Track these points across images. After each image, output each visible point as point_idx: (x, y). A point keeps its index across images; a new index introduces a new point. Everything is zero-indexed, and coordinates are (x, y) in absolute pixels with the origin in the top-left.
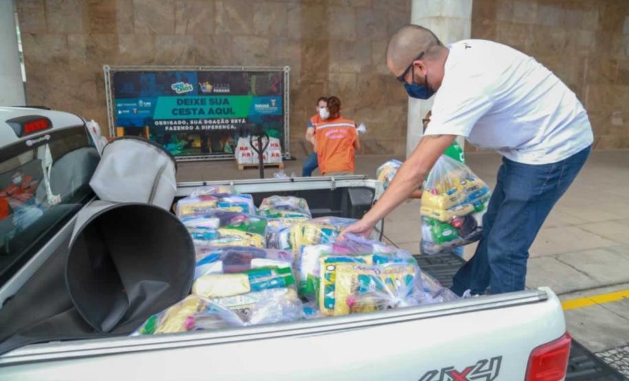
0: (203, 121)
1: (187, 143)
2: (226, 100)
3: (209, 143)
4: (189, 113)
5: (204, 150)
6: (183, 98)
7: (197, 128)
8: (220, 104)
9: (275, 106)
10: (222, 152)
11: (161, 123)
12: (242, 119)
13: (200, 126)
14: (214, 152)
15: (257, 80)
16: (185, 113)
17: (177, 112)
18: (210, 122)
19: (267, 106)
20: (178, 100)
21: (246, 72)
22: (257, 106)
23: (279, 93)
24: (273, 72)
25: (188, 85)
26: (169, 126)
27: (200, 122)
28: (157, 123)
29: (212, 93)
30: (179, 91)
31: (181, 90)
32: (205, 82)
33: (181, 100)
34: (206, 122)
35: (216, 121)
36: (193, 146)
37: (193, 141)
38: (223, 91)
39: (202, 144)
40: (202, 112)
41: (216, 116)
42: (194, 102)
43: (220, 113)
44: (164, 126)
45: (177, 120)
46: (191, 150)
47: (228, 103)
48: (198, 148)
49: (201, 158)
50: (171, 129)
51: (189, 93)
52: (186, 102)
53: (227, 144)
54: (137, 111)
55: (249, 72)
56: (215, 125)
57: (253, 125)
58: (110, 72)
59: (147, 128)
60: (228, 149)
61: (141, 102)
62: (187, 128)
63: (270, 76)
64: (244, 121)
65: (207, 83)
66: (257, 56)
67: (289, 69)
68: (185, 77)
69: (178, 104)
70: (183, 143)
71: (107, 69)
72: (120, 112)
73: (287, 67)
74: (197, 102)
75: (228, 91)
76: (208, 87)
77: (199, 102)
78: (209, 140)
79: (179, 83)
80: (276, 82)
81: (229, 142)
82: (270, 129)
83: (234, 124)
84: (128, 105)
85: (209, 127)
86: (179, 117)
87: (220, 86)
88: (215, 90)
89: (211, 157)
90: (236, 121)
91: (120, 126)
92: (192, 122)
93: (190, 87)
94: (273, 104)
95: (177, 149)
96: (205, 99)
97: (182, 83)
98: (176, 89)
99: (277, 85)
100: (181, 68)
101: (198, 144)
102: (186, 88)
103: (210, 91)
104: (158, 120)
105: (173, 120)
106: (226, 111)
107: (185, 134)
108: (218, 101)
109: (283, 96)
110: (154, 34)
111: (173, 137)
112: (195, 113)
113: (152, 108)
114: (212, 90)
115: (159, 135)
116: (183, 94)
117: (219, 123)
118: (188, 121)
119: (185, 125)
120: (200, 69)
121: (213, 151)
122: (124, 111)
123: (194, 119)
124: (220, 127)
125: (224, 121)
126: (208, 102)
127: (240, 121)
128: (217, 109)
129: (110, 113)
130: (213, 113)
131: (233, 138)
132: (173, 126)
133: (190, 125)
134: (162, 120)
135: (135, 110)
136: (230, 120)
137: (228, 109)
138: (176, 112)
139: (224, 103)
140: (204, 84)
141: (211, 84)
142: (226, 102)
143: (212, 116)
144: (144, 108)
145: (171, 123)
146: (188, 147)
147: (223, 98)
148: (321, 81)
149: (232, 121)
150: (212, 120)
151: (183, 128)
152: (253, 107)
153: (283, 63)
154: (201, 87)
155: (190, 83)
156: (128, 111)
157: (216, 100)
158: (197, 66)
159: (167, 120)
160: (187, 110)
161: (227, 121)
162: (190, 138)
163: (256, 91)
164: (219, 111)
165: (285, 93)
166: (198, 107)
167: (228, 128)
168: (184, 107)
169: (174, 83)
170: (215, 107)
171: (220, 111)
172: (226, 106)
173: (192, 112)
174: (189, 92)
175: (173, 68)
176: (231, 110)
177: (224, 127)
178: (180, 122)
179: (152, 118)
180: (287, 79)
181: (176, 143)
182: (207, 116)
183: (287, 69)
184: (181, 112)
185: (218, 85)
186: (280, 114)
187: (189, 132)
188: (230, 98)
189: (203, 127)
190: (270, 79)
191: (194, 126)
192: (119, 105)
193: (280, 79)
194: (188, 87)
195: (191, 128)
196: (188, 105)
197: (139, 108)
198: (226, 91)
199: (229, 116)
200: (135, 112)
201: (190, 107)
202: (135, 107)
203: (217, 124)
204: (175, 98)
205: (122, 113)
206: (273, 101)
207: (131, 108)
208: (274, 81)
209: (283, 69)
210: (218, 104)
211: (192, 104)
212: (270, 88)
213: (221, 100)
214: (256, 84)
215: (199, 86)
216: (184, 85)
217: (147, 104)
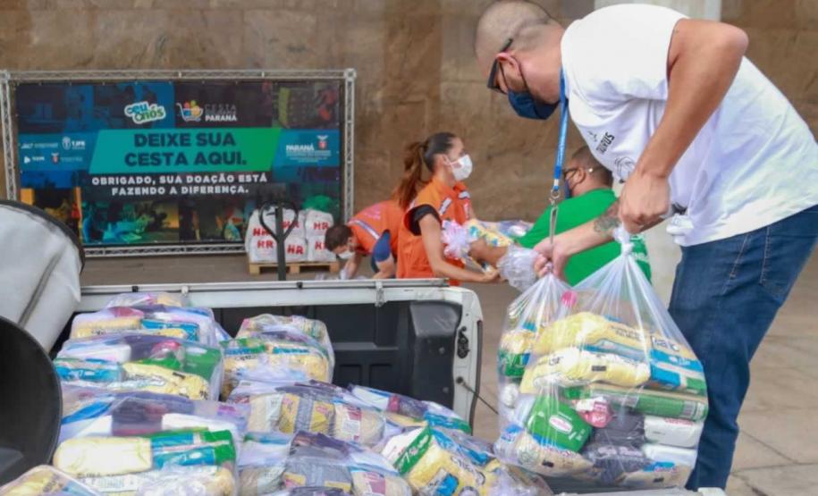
0: (184, 179)
1: (152, 219)
2: (229, 136)
3: (195, 221)
4: (159, 162)
5: (185, 235)
6: (146, 132)
7: (173, 191)
8: (217, 143)
9: (327, 148)
10: (221, 239)
11: (104, 181)
12: (260, 173)
13: (178, 187)
14: (205, 238)
15: (290, 97)
16: (150, 161)
17: (136, 159)
18: (198, 179)
19: (310, 148)
20: (137, 137)
21: (268, 81)
22: (289, 148)
23: (333, 122)
24: (323, 81)
25: (156, 107)
26: (120, 186)
27: (179, 180)
28: (95, 181)
29: (203, 123)
30: (137, 120)
31: (143, 118)
32: (189, 101)
33: (143, 136)
34: (189, 179)
35: (210, 177)
36: (165, 226)
37: (164, 216)
38: (223, 118)
39: (181, 223)
40: (182, 159)
41: (210, 167)
42: (167, 140)
43: (218, 162)
44: (109, 187)
45: (135, 176)
46: (161, 234)
47: (233, 142)
48: (173, 230)
49: (180, 250)
50: (123, 192)
51: (158, 124)
52: (151, 141)
53: (230, 223)
54: (59, 157)
55: (274, 81)
56: (207, 184)
57: (283, 186)
58: (9, 82)
59: (78, 190)
60: (233, 233)
61: (66, 140)
62: (153, 191)
63: (317, 87)
64: (263, 178)
65: (193, 103)
66: (291, 49)
67: (355, 75)
68: (151, 92)
69: (138, 144)
70: (146, 220)
71: (5, 77)
72: (27, 160)
73: (350, 70)
74: (172, 140)
75: (234, 118)
76: (194, 111)
77: (178, 140)
78: (195, 213)
79: (138, 104)
80: (329, 101)
81: (234, 220)
82: (316, 194)
83: (245, 184)
84: (42, 146)
85: (196, 189)
86: (137, 169)
87: (217, 109)
88: (207, 118)
89: (198, 249)
90: (249, 179)
91: (28, 186)
92: (162, 180)
93: (159, 111)
94: (323, 145)
95: (135, 233)
96: (188, 135)
97: (146, 103)
98: (133, 115)
99: (330, 107)
100: (142, 74)
101: (174, 223)
102: (153, 114)
103: (198, 119)
104: (99, 176)
105: (128, 176)
106: (229, 159)
107: (150, 203)
108: (215, 139)
109: (341, 128)
110: (92, 9)
111: (127, 208)
112: (168, 162)
113: (88, 153)
114: (203, 117)
115: (99, 205)
116: (147, 125)
117: (214, 181)
118: (155, 176)
119: (150, 185)
120: (180, 76)
121: (202, 235)
122: (34, 159)
123: (166, 174)
124: (218, 190)
125: (226, 177)
126: (193, 140)
127: (256, 177)
128: (212, 155)
129: (9, 162)
130: (204, 162)
131: (243, 211)
132: (126, 187)
133: (158, 185)
134: (107, 176)
135: (55, 155)
136: (236, 174)
137: (233, 154)
138: (132, 159)
139: (225, 143)
140: (187, 104)
141: (200, 104)
142: (230, 140)
143: (201, 167)
144: (72, 153)
145: (123, 181)
146: (155, 226)
147: (224, 132)
148: (421, 97)
149: (241, 179)
150: (203, 174)
151: (145, 191)
152: (281, 151)
153: (343, 61)
154: (182, 111)
155: (159, 105)
156: (42, 158)
157: (211, 135)
158: (174, 71)
159: (114, 175)
160: (154, 156)
161: (231, 179)
162: (159, 211)
163: (289, 118)
164: (215, 158)
165: (347, 122)
166: (176, 150)
167: (233, 192)
168: (147, 149)
169: (131, 103)
170: (207, 150)
171: (218, 159)
172: (229, 149)
173: (163, 159)
174: (158, 121)
175: (129, 75)
176: (239, 154)
177: (225, 189)
178: (139, 180)
179: (88, 171)
180: (350, 95)
181: (131, 220)
182: (192, 167)
183: (350, 75)
184: (142, 159)
185: (214, 106)
186: (337, 163)
187: (157, 199)
188: (237, 133)
189: (184, 190)
190: (316, 95)
191: (167, 186)
192: (26, 146)
193: (336, 95)
194: (157, 112)
195: (162, 191)
196: (157, 145)
197: (63, 152)
198: (228, 118)
199: (234, 167)
200: (55, 160)
201: (160, 150)
202: (55, 150)
203: (210, 184)
204: (130, 134)
205: (32, 162)
206: (322, 138)
207: (47, 153)
208: (325, 98)
209: (341, 74)
210: (213, 144)
211: (163, 144)
212: (316, 112)
213: (219, 135)
214: (289, 105)
215: (177, 109)
216: (149, 108)
217: (78, 143)
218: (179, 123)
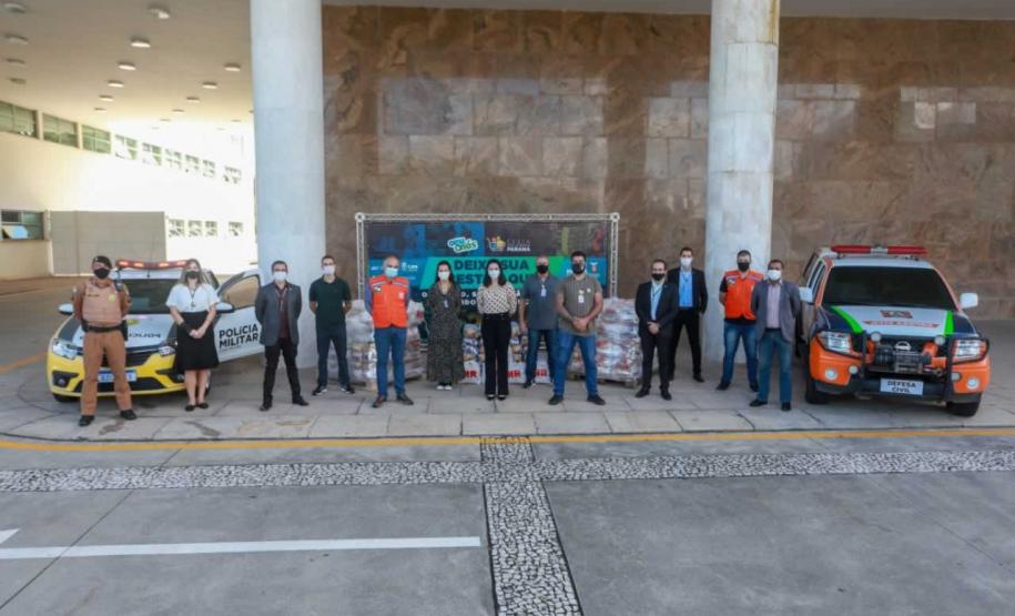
2: (524, 262)
4: (472, 281)
6: (463, 259)
8: (516, 268)
9: (596, 271)
15: (571, 233)
16: (466, 280)
20: (456, 262)
21: (555, 222)
23: (602, 252)
24: (595, 222)
25: (471, 241)
29: (505, 253)
30: (456, 249)
31: (461, 249)
32: (495, 236)
33: (460, 262)
38: (520, 249)
42: (477, 265)
47: (527, 268)
51: (472, 253)
52: (467, 265)
55: (559, 223)
61: (405, 265)
63: (591, 226)
65: (498, 238)
67: (619, 218)
68: (467, 230)
71: (360, 217)
73: (616, 214)
75: (528, 249)
76: (499, 244)
79: (458, 239)
80: (599, 236)
87: (516, 243)
88: (509, 249)
93: (474, 244)
94: (594, 269)
97: (463, 238)
98: (454, 246)
99: (600, 241)
100: (461, 216)
102: (469, 245)
103: (501, 250)
108: (514, 265)
109: (607, 257)
114: (505, 248)
116: (464, 254)
118: (470, 291)
120: (489, 218)
129: (361, 279)
139: (521, 268)
140: (494, 239)
141: (503, 239)
142: (524, 265)
144: (409, 274)
147: (520, 259)
152: (562, 273)
154: (490, 243)
155: (474, 239)
157: (511, 262)
158: (484, 214)
160: (468, 277)
163: (570, 250)
164: (513, 279)
165: (612, 252)
168: (464, 272)
169: (453, 237)
172: (524, 272)
173: (475, 279)
174: (472, 251)
175: (450, 217)
179: (419, 286)
180: (615, 232)
183: (616, 217)
185: (513, 241)
187: (470, 309)
188: (529, 260)
190: (590, 232)
192: (374, 268)
193: (605, 233)
194: (472, 244)
196: (471, 269)
198: (524, 249)
201: (474, 272)
206: (594, 264)
208: (596, 234)
209: (608, 217)
210: (513, 268)
211: (475, 268)
212: (590, 245)
213: (517, 262)
214: (570, 239)
215: (486, 243)
216: (466, 242)
217: (413, 267)
218: (488, 252)
